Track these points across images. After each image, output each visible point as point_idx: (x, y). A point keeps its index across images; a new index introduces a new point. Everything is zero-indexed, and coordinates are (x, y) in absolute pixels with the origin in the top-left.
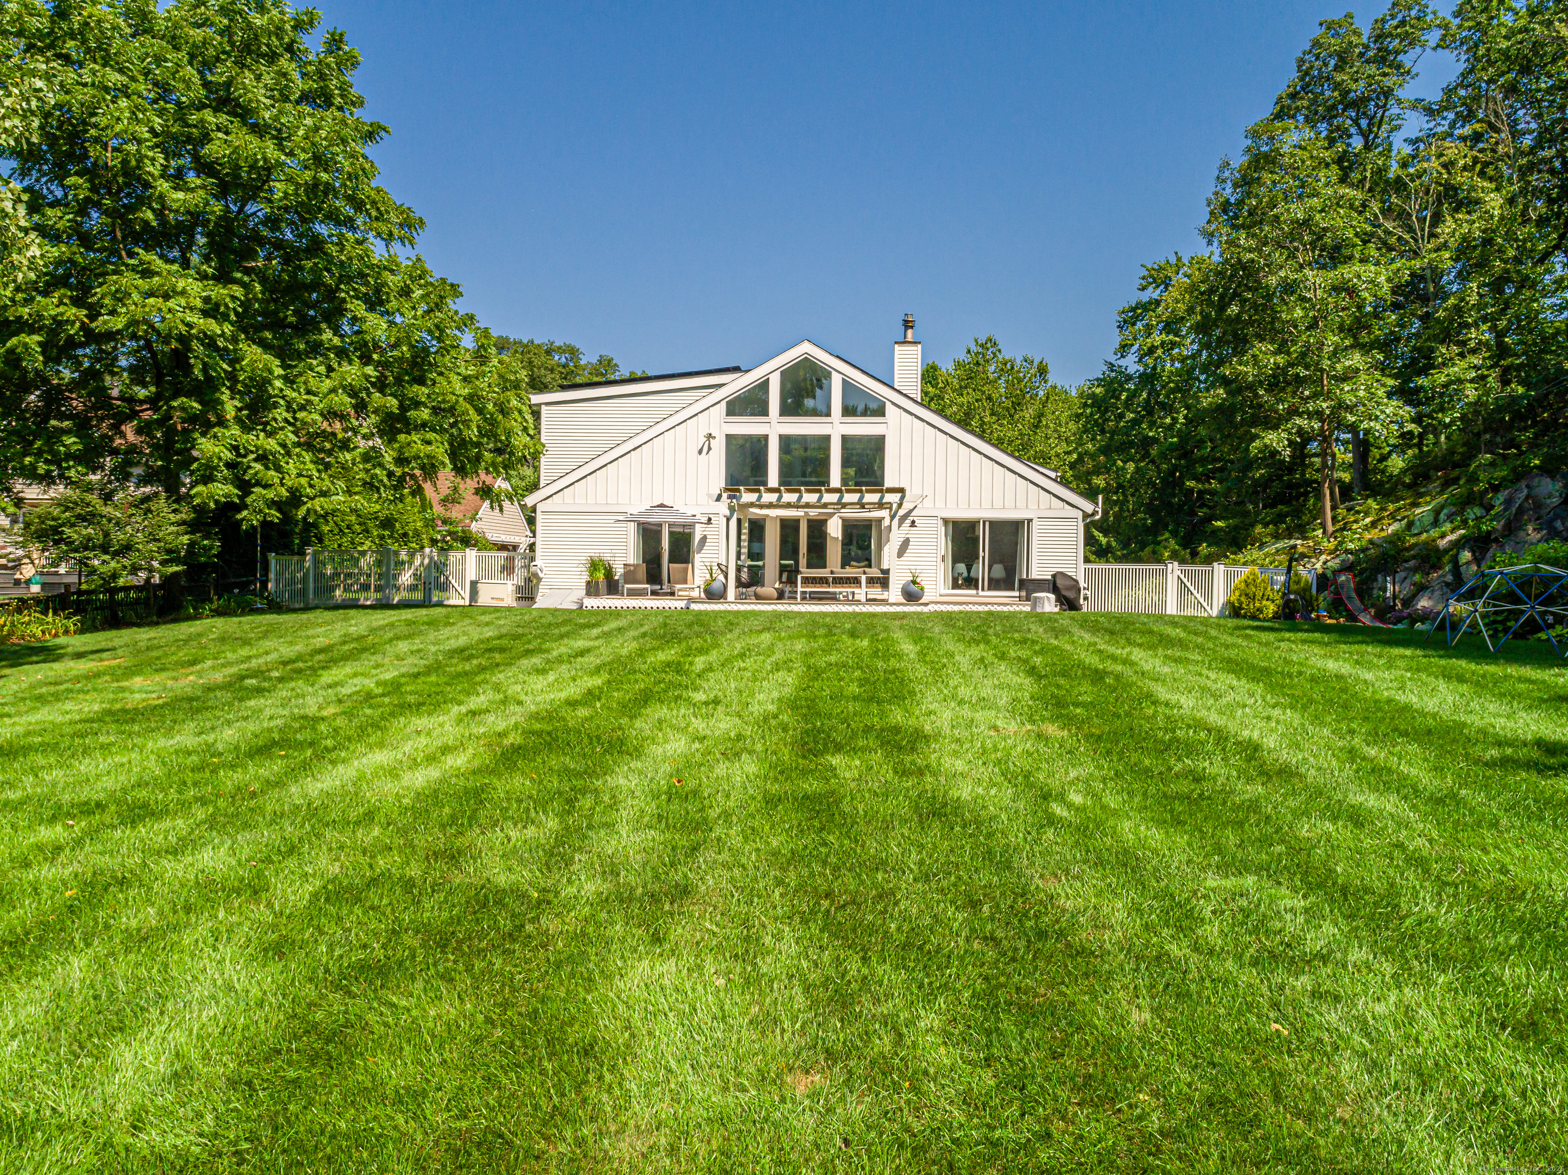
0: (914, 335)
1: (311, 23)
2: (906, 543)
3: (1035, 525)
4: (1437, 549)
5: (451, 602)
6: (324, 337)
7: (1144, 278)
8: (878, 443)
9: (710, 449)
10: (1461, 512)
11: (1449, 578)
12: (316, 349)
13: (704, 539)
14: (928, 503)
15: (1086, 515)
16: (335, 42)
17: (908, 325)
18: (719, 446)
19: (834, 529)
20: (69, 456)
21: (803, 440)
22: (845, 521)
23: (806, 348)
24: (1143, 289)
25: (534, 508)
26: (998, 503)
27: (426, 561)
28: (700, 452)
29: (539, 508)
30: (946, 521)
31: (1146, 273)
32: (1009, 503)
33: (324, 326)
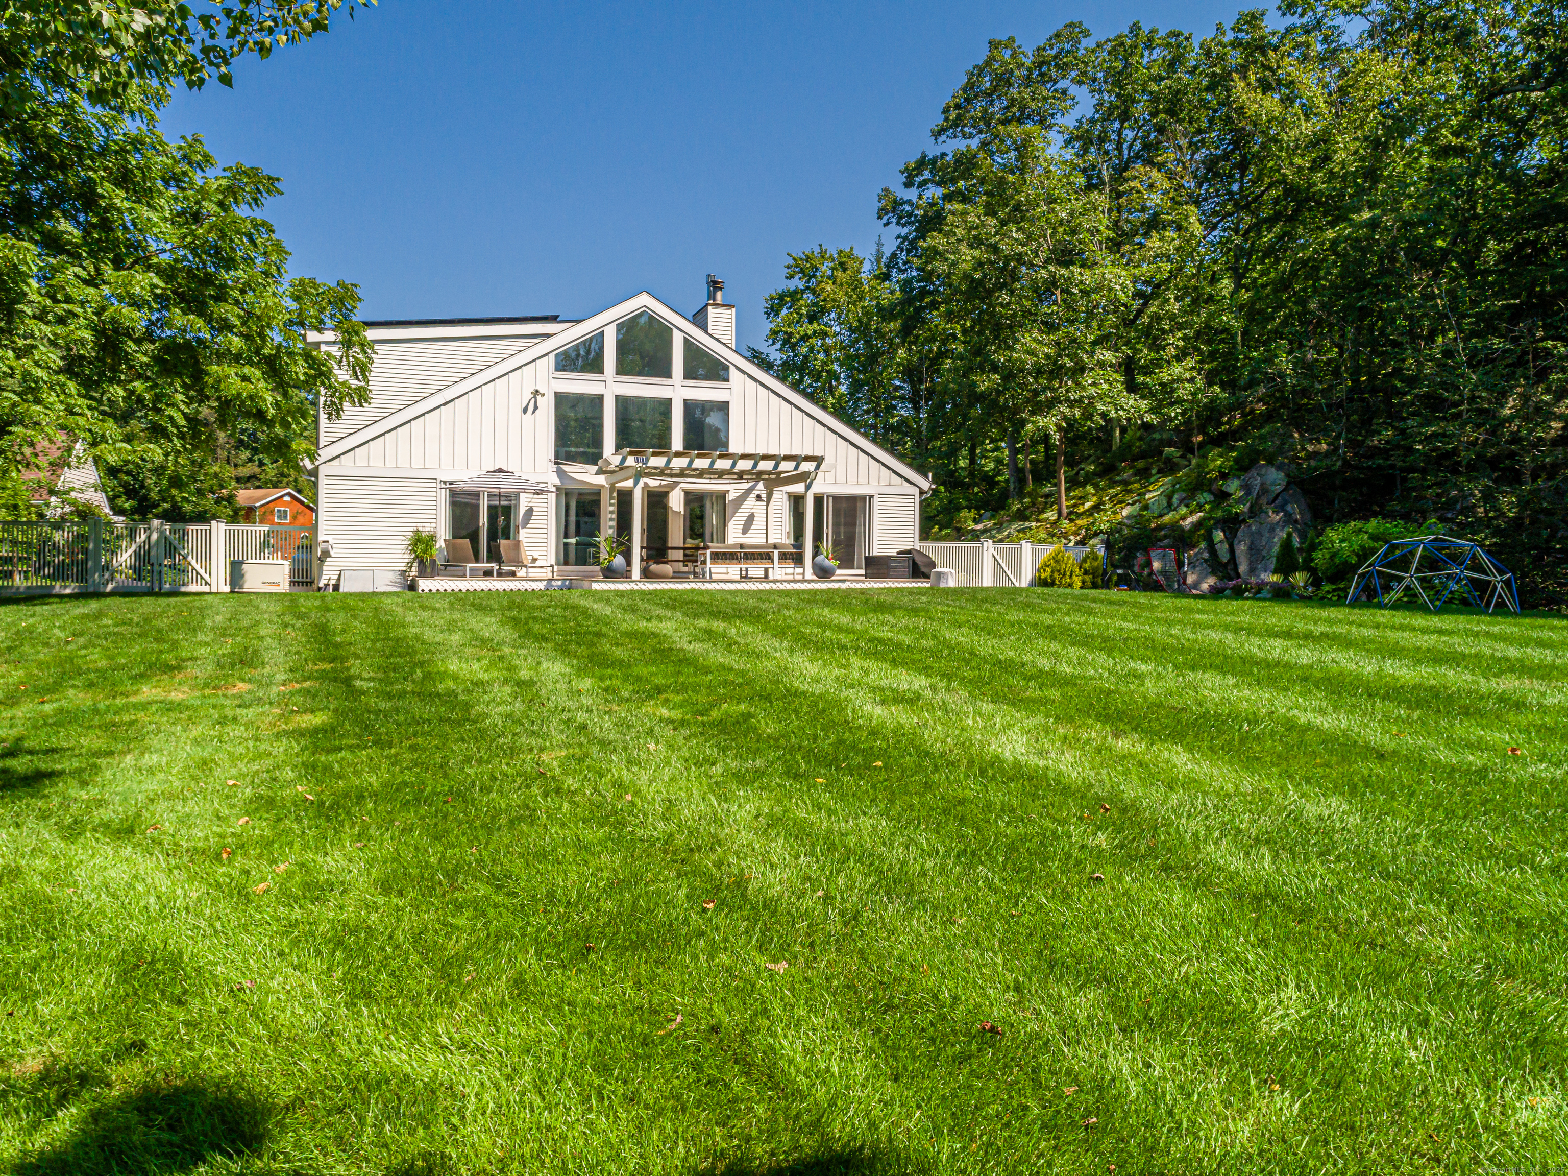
0: (723, 296)
2: (751, 518)
3: (876, 501)
4: (1182, 529)
5: (193, 588)
7: (788, 267)
8: (723, 408)
9: (536, 408)
10: (1193, 497)
11: (1206, 555)
13: (530, 511)
15: (922, 492)
17: (715, 286)
18: (547, 405)
19: (676, 502)
21: (642, 402)
22: (687, 493)
23: (644, 301)
24: (791, 277)
25: (315, 472)
26: (841, 478)
27: (155, 536)
28: (525, 411)
29: (323, 471)
30: (790, 496)
31: (791, 262)
32: (852, 479)
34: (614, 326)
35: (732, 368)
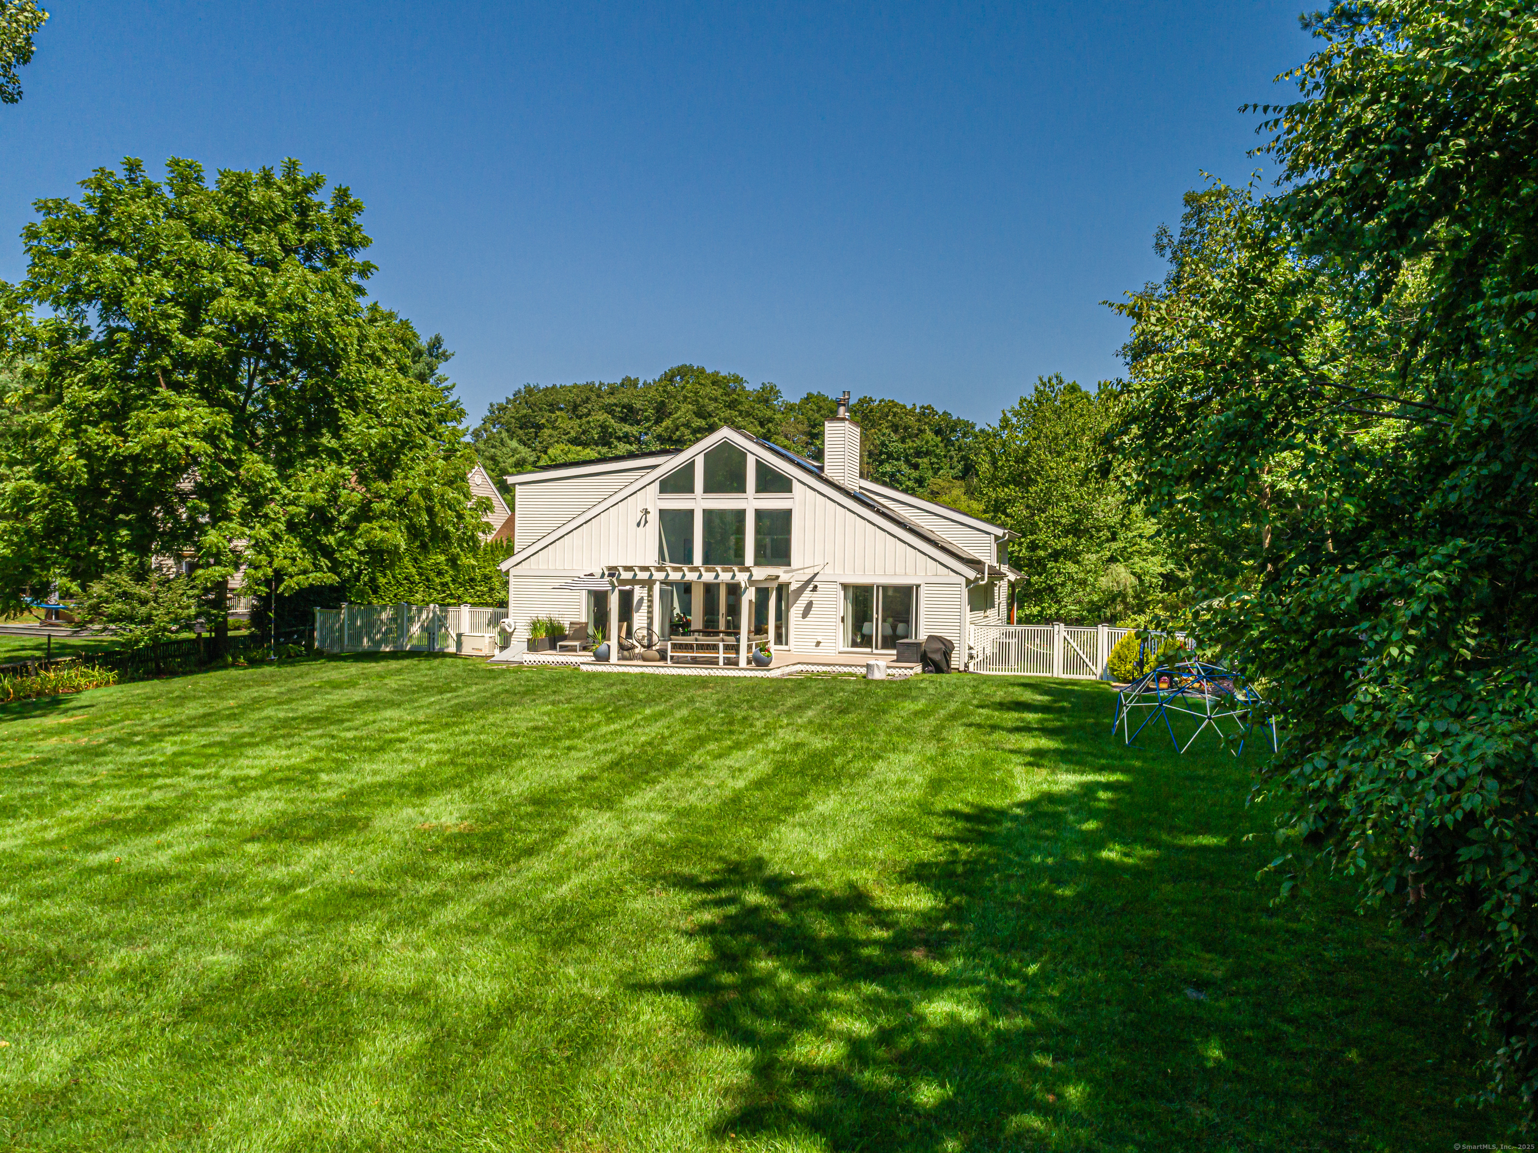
1: (318, 184)
2: (810, 605)
3: (923, 591)
5: (450, 650)
6: (324, 441)
8: (787, 515)
9: (646, 522)
12: (314, 451)
13: (641, 600)
14: (828, 570)
15: (968, 581)
16: (342, 195)
18: (654, 518)
20: (122, 545)
21: (722, 513)
23: (725, 433)
25: (507, 573)
26: (890, 571)
27: (430, 616)
28: (638, 525)
29: (512, 572)
30: (845, 587)
32: (901, 571)
33: (324, 431)
34: (702, 456)
35: (794, 481)
